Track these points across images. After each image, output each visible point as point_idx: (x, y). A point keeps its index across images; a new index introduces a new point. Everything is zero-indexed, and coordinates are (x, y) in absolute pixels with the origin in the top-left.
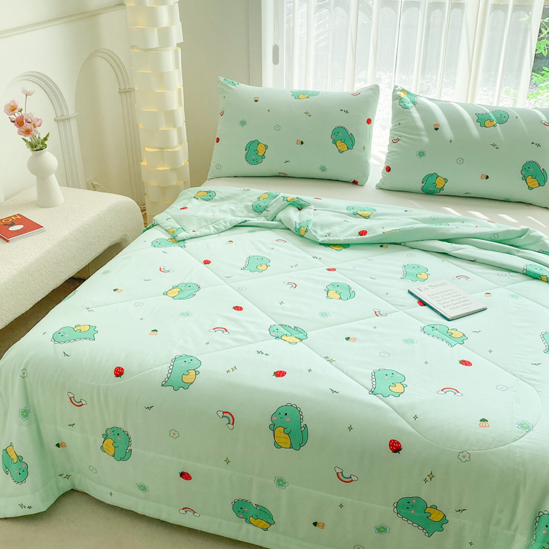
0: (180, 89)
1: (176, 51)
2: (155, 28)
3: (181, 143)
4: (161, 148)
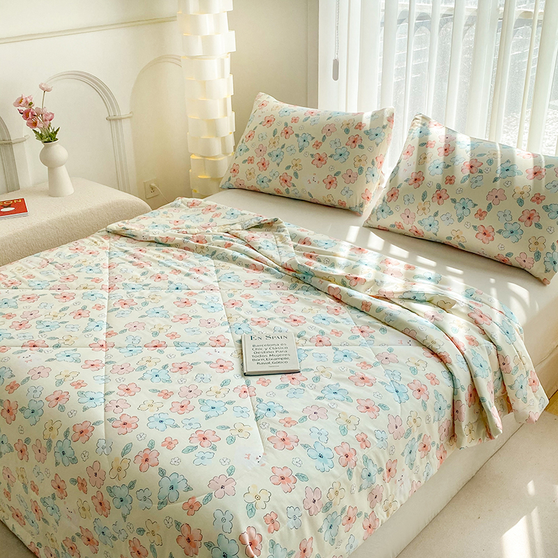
2: (199, 37)
3: (225, 153)
4: (203, 157)
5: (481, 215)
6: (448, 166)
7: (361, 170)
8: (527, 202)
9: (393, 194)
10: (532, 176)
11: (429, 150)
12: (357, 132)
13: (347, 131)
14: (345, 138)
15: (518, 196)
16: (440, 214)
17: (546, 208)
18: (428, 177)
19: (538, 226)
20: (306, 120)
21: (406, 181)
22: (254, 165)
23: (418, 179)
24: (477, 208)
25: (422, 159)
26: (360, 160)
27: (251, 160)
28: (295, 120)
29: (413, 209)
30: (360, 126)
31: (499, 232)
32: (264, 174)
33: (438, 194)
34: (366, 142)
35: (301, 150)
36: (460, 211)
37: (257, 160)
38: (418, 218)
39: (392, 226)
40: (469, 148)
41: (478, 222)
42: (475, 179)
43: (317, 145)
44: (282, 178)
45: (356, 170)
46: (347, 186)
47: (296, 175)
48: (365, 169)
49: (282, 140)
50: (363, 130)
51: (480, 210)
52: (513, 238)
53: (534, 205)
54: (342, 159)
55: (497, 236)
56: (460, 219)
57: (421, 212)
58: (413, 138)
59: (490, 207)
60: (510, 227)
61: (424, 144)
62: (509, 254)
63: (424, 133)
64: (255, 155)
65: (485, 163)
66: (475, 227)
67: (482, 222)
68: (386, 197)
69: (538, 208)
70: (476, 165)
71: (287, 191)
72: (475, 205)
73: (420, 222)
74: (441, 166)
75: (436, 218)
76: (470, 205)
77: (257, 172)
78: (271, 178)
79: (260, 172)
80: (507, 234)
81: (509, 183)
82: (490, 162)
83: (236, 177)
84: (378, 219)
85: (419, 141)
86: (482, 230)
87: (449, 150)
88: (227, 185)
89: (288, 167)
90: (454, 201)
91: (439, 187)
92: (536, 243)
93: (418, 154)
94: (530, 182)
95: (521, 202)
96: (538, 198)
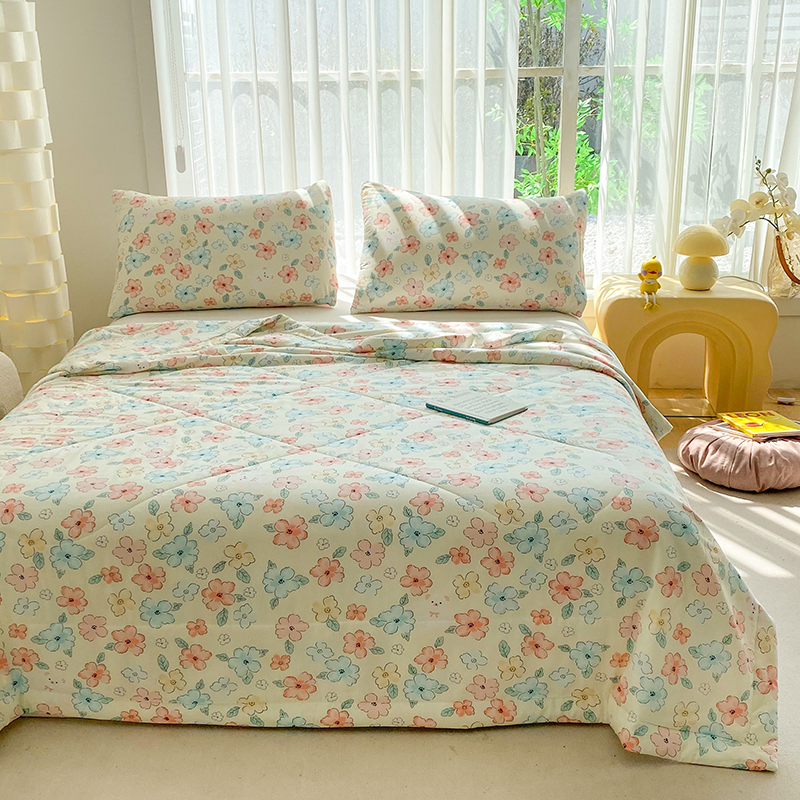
0: (54, 206)
1: (46, 155)
2: (16, 122)
3: (58, 284)
4: (31, 292)
5: (500, 264)
6: (442, 224)
7: (321, 253)
8: (539, 240)
9: (384, 267)
10: (533, 216)
11: (410, 213)
12: (301, 211)
13: (288, 212)
14: (289, 221)
15: (529, 238)
16: (453, 275)
17: (559, 243)
18: (424, 240)
19: (559, 261)
20: (223, 207)
21: (397, 249)
22: (167, 275)
23: (412, 244)
24: (494, 258)
25: (406, 223)
26: (317, 243)
27: (159, 270)
28: (207, 210)
29: (418, 277)
30: (302, 204)
31: (525, 276)
32: (185, 283)
33: (444, 254)
34: (315, 221)
35: (234, 244)
36: (476, 265)
37: (168, 268)
38: (427, 285)
39: (392, 303)
40: (453, 203)
41: (499, 272)
42: (479, 232)
43: (255, 234)
44: (216, 282)
45: (316, 255)
46: (310, 274)
47: (238, 274)
48: (325, 252)
49: (201, 237)
50: (308, 208)
51: (498, 259)
52: (540, 278)
53: (547, 243)
54: (294, 245)
55: (523, 281)
56: (478, 274)
57: (429, 277)
58: (378, 207)
59: (506, 254)
60: (534, 269)
61: (399, 209)
62: (539, 297)
63: (391, 199)
64: (163, 262)
65: (480, 213)
66: (497, 278)
67: (504, 271)
68: (376, 273)
69: (552, 244)
70: (473, 217)
71: (226, 298)
72: (491, 256)
73: (431, 290)
74: (434, 225)
75: (450, 280)
76: (485, 257)
77: (175, 282)
78: (199, 287)
79: (179, 282)
80: (533, 275)
81: (516, 227)
82: (485, 211)
83: (139, 297)
84: (371, 300)
85: (391, 207)
86: (506, 279)
87: (433, 209)
88: (123, 311)
89: (224, 267)
90: (465, 257)
91: (442, 247)
92: (563, 278)
93: (398, 219)
94: (535, 223)
95: (534, 243)
96: (548, 236)
